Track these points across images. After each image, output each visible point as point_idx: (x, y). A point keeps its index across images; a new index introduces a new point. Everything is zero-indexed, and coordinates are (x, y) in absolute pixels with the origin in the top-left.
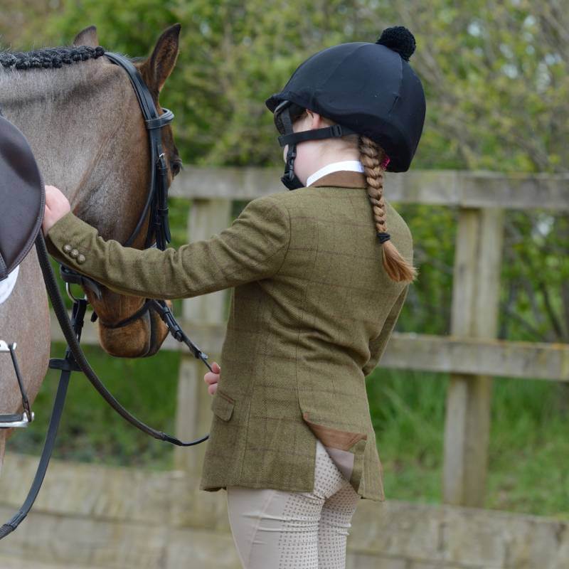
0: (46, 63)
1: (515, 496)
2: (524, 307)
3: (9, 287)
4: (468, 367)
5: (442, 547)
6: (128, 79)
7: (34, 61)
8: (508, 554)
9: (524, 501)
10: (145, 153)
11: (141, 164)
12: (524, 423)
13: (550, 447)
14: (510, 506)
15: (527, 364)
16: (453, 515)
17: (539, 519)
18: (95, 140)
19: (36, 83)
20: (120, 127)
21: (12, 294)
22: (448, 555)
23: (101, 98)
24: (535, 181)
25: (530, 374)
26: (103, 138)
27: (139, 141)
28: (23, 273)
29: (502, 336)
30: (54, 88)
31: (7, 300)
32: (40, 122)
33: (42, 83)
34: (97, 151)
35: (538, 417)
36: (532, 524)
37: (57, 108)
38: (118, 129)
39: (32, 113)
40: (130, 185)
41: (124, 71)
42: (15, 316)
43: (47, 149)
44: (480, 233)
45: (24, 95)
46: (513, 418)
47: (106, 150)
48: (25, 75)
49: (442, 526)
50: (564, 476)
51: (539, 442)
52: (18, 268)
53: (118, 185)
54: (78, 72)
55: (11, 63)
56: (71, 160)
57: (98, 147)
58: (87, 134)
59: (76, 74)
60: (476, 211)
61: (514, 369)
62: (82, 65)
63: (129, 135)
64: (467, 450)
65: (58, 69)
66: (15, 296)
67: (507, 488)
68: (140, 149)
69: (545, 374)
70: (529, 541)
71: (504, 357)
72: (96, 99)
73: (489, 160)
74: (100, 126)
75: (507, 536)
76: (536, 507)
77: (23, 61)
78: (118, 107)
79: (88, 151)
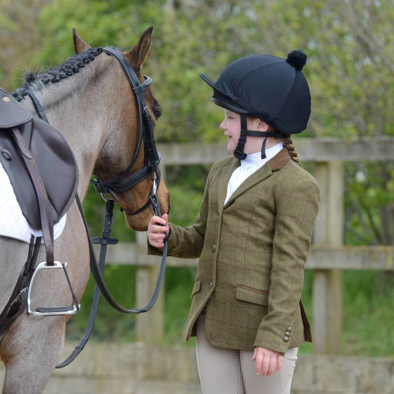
0: (69, 74)
1: (358, 346)
2: (356, 225)
3: (61, 227)
4: (326, 264)
5: (315, 381)
6: (119, 64)
7: (62, 75)
8: (358, 384)
9: (364, 349)
10: (134, 108)
11: (133, 116)
12: (361, 299)
13: (378, 313)
14: (356, 353)
15: (364, 260)
16: (322, 360)
17: (378, 360)
18: (104, 109)
19: (65, 87)
20: (118, 96)
21: (63, 232)
22: (320, 387)
23: (104, 82)
24: (362, 143)
25: (366, 266)
26: (109, 107)
27: (130, 102)
28: (69, 219)
29: (345, 243)
30: (77, 85)
31: (60, 236)
32: (72, 110)
33: (69, 86)
34: (107, 116)
35: (369, 295)
36: (373, 363)
37: (80, 98)
38: (117, 98)
39: (66, 107)
40: (127, 130)
41: (116, 60)
42: (66, 245)
43: (78, 125)
44: (328, 177)
45: (59, 97)
46: (353, 297)
47: (112, 114)
48: (58, 85)
49: (315, 368)
50: (389, 332)
51: (371, 311)
52: (66, 215)
53: (120, 132)
54: (89, 69)
55: (48, 81)
56: (92, 127)
57: (107, 113)
58: (98, 108)
59: (88, 71)
60: (324, 164)
61: (356, 264)
62: (92, 64)
63: (123, 100)
64: (328, 318)
65: (77, 73)
66: (66, 233)
67: (353, 342)
68: (131, 106)
69: (376, 266)
70: (372, 374)
71: (349, 257)
72: (102, 84)
73: (329, 130)
74: (106, 100)
75: (357, 372)
76: (374, 352)
77: (55, 78)
78: (115, 85)
79: (101, 118)
